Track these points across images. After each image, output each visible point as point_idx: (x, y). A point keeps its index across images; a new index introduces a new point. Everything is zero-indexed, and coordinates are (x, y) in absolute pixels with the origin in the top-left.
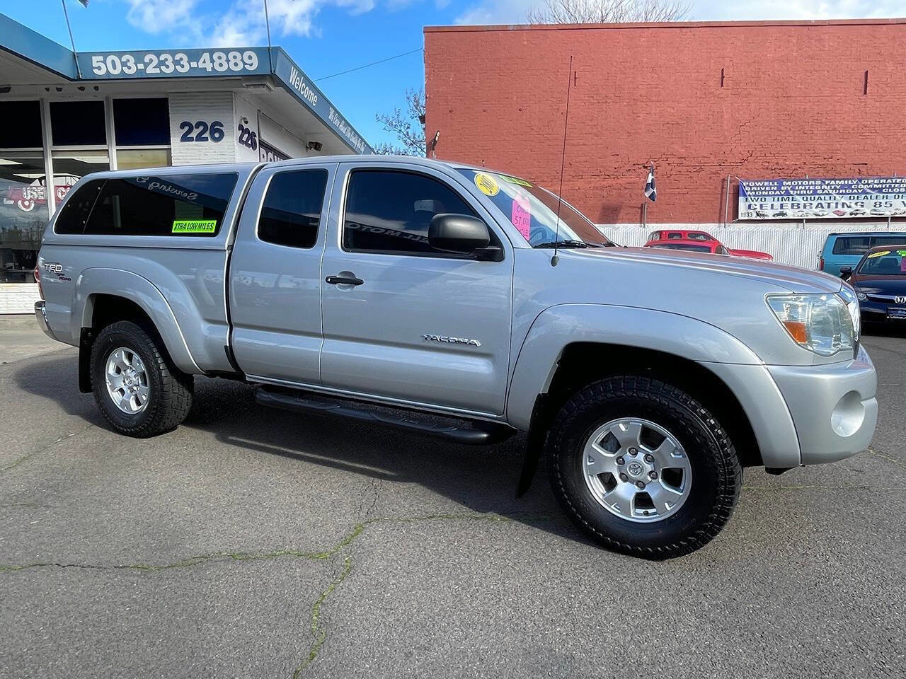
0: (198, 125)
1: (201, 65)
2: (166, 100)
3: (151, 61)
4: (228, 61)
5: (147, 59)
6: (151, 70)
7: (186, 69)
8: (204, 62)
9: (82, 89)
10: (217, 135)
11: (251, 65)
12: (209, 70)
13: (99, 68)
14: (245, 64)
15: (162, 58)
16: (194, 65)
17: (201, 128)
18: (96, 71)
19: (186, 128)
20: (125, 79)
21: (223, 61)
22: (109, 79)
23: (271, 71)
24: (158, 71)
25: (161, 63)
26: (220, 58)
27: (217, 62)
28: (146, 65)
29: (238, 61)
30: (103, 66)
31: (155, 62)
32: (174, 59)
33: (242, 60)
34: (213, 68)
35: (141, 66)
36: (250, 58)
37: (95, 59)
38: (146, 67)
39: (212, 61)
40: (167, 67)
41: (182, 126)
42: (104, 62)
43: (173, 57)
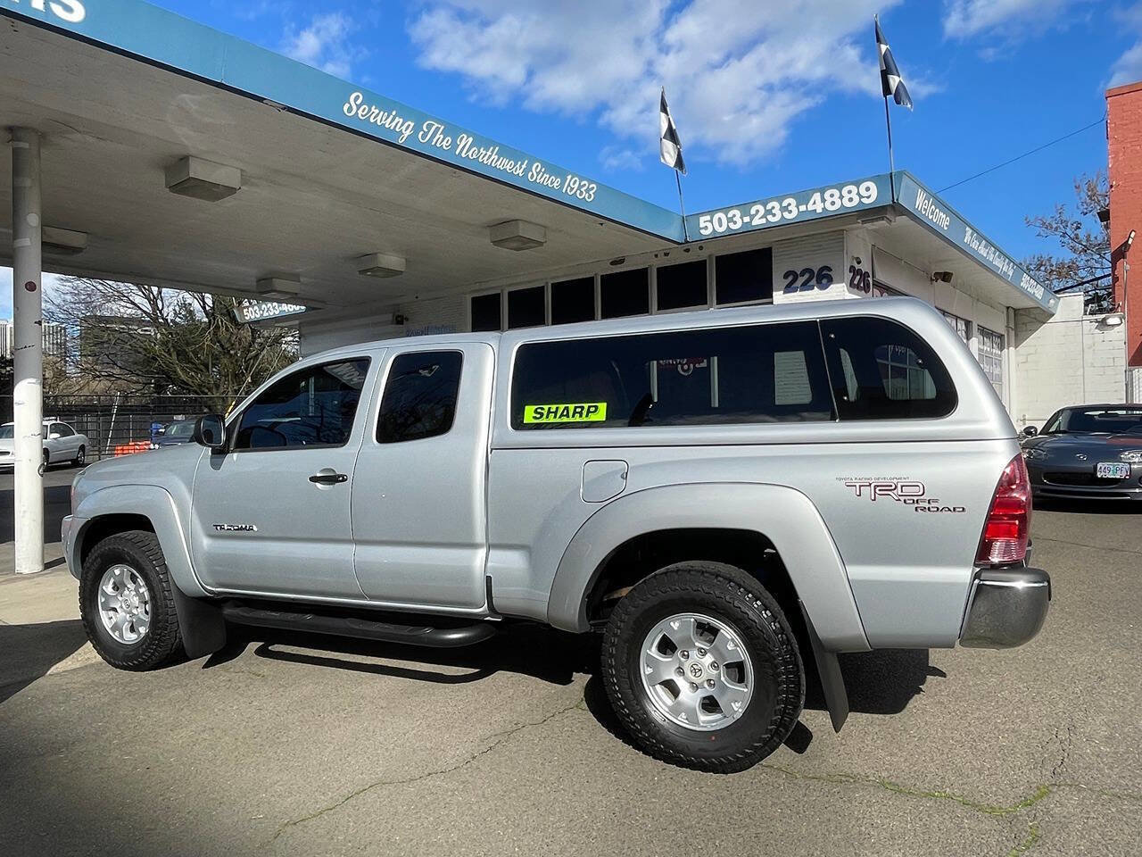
0: (802, 274)
1: (811, 207)
2: (770, 249)
3: (758, 211)
4: (841, 197)
5: (753, 212)
6: (757, 222)
7: (794, 214)
8: (814, 203)
9: (687, 250)
10: (824, 281)
11: (868, 197)
12: (819, 210)
13: (706, 228)
14: (861, 197)
15: (769, 207)
16: (803, 208)
17: (807, 276)
18: (703, 232)
19: (790, 278)
20: (732, 235)
21: (836, 199)
22: (715, 238)
23: (893, 201)
24: (764, 221)
25: (769, 212)
26: (832, 196)
27: (829, 200)
28: (752, 217)
29: (854, 195)
30: (709, 224)
31: (762, 211)
32: (781, 205)
33: (858, 194)
34: (824, 209)
35: (747, 219)
36: (868, 189)
37: (702, 219)
38: (751, 220)
39: (823, 200)
40: (774, 215)
41: (786, 276)
42: (711, 221)
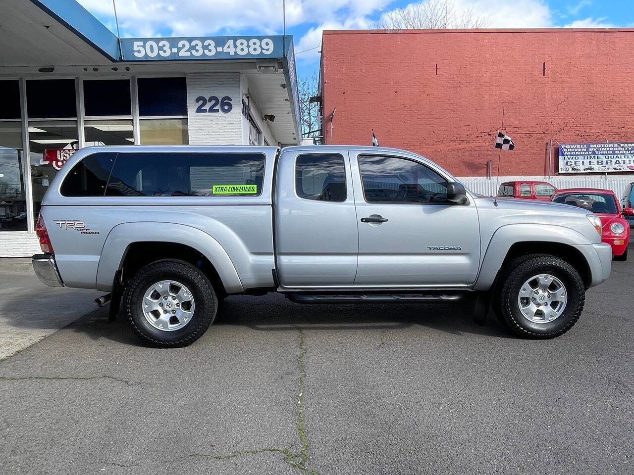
0: (210, 100)
1: (226, 50)
2: (185, 79)
3: (184, 46)
4: (248, 46)
5: (180, 45)
6: (183, 54)
7: (213, 53)
8: (229, 47)
9: (115, 69)
10: (226, 108)
11: (268, 50)
12: (232, 53)
13: (139, 52)
14: (262, 49)
15: (193, 44)
16: (220, 49)
17: (213, 102)
18: (136, 54)
19: (201, 102)
20: (160, 60)
21: (244, 46)
22: (147, 61)
23: (284, 55)
24: (188, 54)
25: (193, 48)
26: (242, 44)
27: (240, 47)
28: (179, 49)
29: (257, 46)
30: (142, 49)
31: (187, 46)
32: (203, 44)
33: (260, 46)
34: (236, 53)
35: (175, 50)
36: (267, 44)
37: (136, 44)
38: (179, 51)
39: (235, 47)
40: (197, 51)
41: (197, 101)
42: (144, 47)
43: (203, 43)
